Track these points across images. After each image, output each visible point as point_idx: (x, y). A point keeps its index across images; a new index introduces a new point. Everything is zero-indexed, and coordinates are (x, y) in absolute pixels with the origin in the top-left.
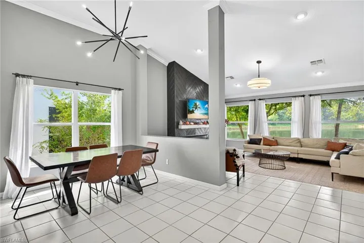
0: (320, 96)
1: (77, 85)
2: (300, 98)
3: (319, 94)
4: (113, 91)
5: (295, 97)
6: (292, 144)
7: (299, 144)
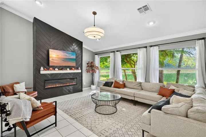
0: (158, 47)
2: (143, 49)
3: (157, 45)
5: (140, 48)
6: (135, 87)
7: (140, 88)
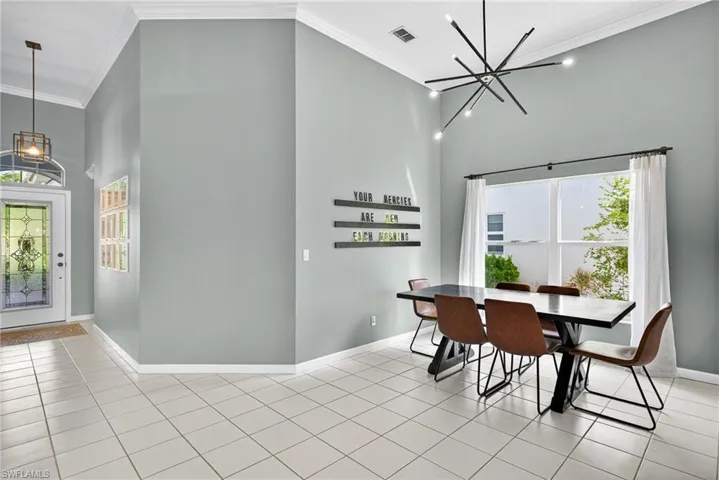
1: (550, 168)
4: (632, 162)
